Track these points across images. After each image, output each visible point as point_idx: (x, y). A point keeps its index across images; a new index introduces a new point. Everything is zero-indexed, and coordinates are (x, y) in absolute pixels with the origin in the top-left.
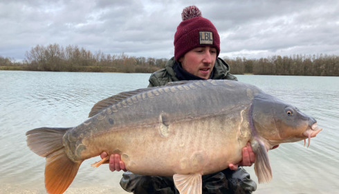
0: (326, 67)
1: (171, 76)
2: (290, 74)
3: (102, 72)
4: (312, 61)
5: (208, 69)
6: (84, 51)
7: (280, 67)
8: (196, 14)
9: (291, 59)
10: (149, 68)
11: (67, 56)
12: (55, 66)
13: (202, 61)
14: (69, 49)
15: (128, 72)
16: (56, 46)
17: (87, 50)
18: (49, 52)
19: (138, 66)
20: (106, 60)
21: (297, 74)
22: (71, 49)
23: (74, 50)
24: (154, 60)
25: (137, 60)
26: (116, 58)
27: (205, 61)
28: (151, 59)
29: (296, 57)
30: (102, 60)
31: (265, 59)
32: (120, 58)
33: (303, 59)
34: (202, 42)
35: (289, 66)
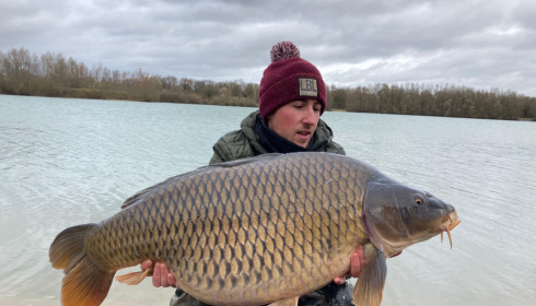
0: (453, 104)
1: (249, 140)
2: (401, 112)
3: (104, 98)
4: (433, 93)
5: (308, 133)
6: (73, 63)
7: (385, 101)
8: (292, 53)
9: (402, 90)
10: (182, 94)
11: (42, 71)
12: (22, 85)
13: (301, 121)
14: (47, 59)
15: (148, 100)
16: (23, 53)
17: (78, 62)
18: (10, 61)
19: (165, 91)
20: (110, 79)
21: (410, 112)
22: (51, 59)
23: (56, 62)
24: (190, 81)
25: (163, 80)
26: (129, 77)
27: (305, 121)
28: (185, 80)
29: (410, 87)
30: (103, 79)
31: (364, 89)
32: (136, 77)
33: (420, 91)
34: (302, 93)
35: (399, 99)
